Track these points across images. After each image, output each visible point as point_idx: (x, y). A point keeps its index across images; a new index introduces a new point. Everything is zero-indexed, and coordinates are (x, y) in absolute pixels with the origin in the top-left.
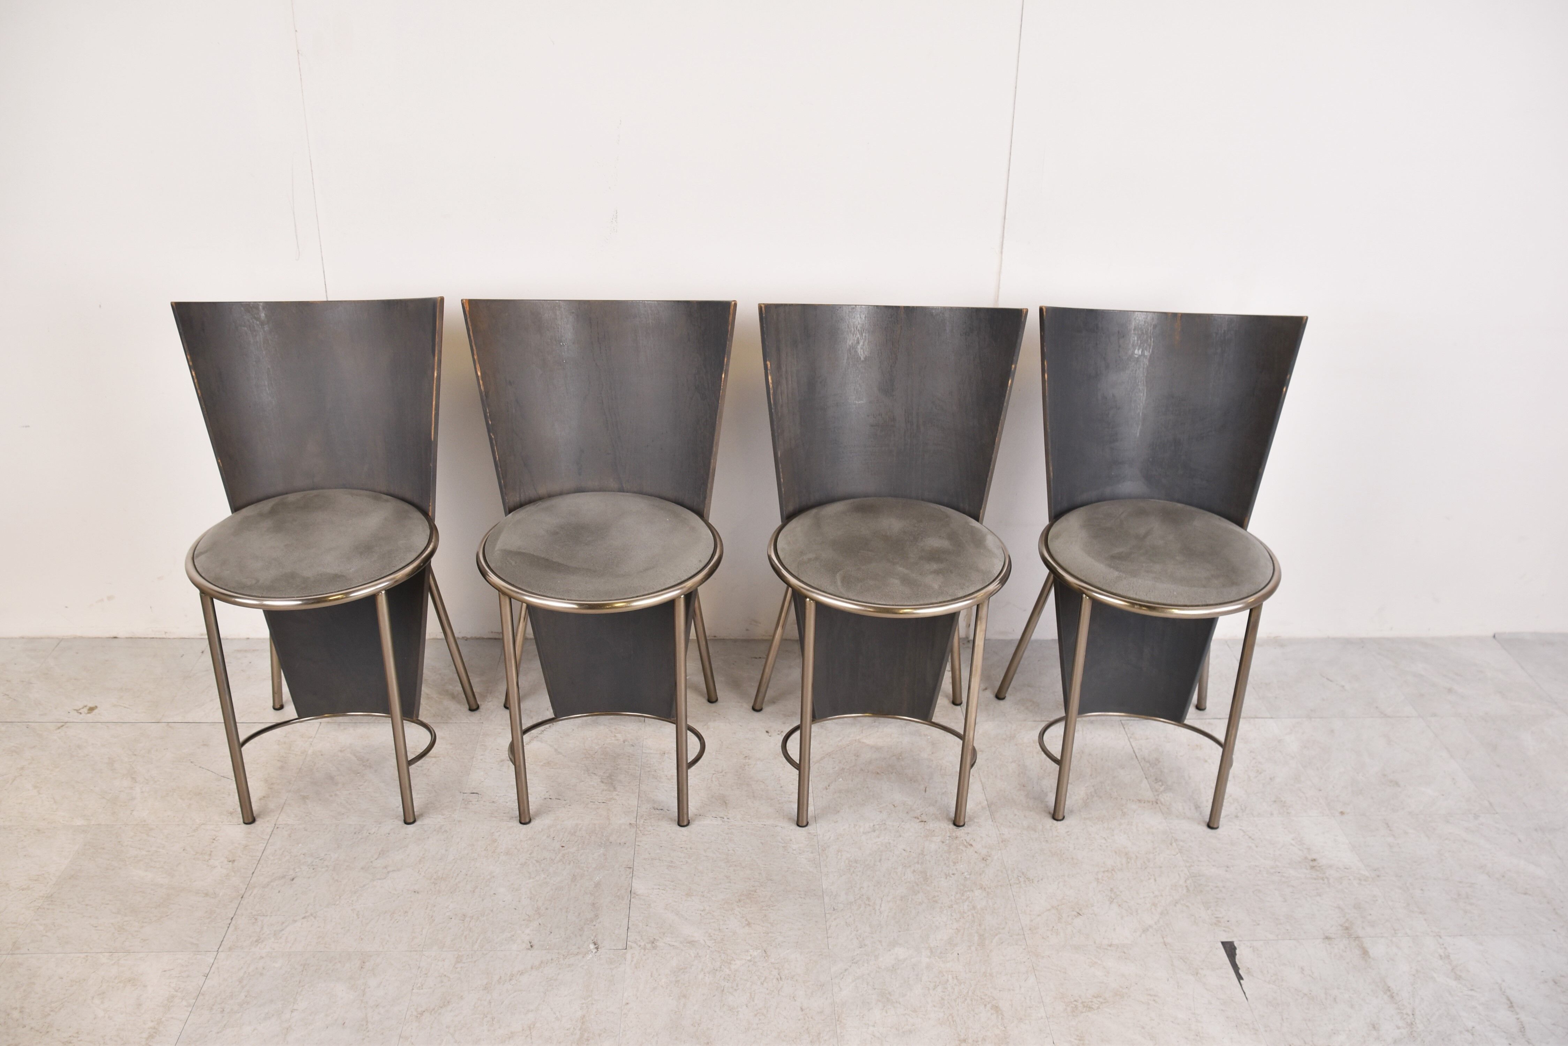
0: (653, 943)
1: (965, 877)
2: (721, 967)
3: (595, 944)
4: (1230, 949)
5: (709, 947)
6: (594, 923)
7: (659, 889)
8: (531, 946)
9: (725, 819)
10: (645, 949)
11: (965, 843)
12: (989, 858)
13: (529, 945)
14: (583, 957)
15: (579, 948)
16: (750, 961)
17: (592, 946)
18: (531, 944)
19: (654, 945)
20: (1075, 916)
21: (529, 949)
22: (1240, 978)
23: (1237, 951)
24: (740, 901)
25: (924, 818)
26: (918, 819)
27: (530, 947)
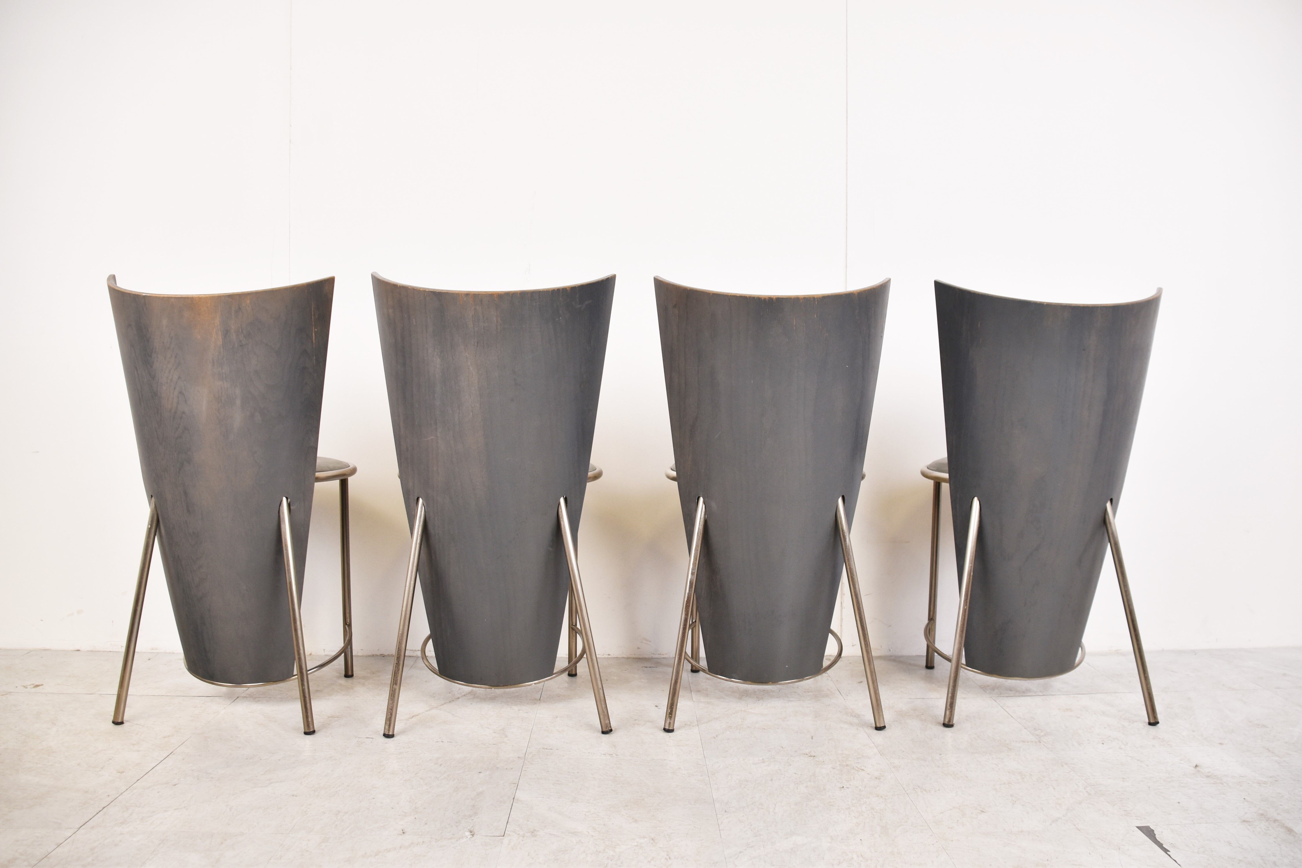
0: (533, 832)
1: (860, 790)
2: (604, 850)
3: (471, 832)
4: (1149, 832)
5: (593, 836)
6: (473, 818)
7: (543, 797)
8: (404, 833)
9: (614, 755)
10: (523, 837)
11: (857, 769)
12: (882, 778)
13: (402, 832)
14: (457, 841)
15: (453, 835)
16: (637, 846)
17: (468, 834)
18: (404, 831)
19: (533, 834)
20: (979, 813)
21: (400, 835)
22: (1166, 851)
23: (1155, 832)
24: (626, 806)
25: (813, 754)
26: (807, 754)
27: (402, 834)
